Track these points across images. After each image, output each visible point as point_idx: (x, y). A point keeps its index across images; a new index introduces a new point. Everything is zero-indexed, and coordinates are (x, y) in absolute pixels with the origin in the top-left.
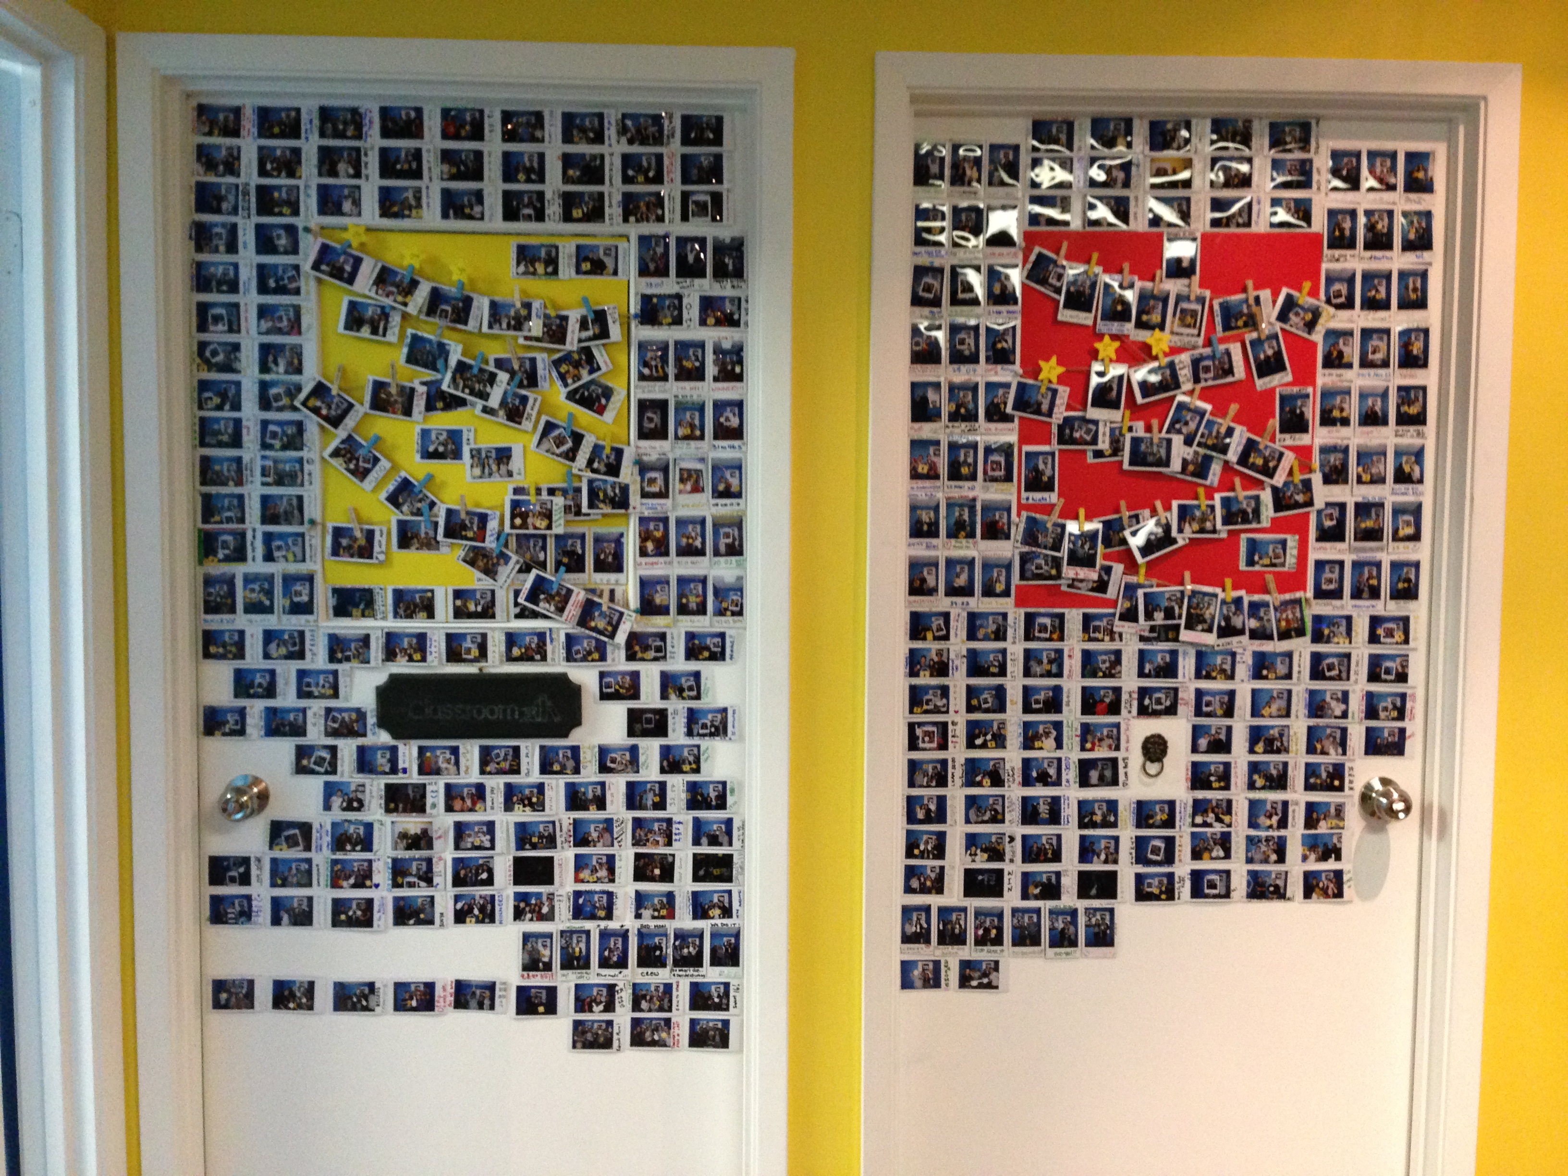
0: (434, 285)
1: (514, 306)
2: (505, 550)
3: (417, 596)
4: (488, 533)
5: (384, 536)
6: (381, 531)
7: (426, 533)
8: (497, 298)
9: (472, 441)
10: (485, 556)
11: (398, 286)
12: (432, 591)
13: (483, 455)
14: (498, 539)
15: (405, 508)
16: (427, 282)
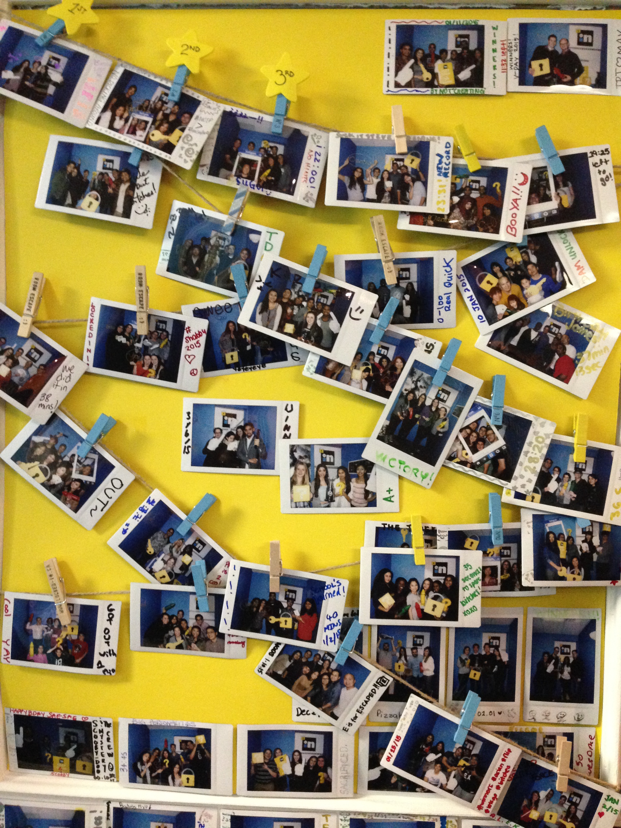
0: (228, 108)
1: (392, 150)
2: (356, 658)
3: (177, 740)
4: (323, 622)
5: (116, 620)
6: (110, 610)
7: (199, 617)
8: (355, 135)
9: (294, 431)
10: (315, 667)
11: (154, 112)
12: (207, 733)
13: (317, 461)
14: (343, 634)
15: (158, 565)
16: (213, 104)
